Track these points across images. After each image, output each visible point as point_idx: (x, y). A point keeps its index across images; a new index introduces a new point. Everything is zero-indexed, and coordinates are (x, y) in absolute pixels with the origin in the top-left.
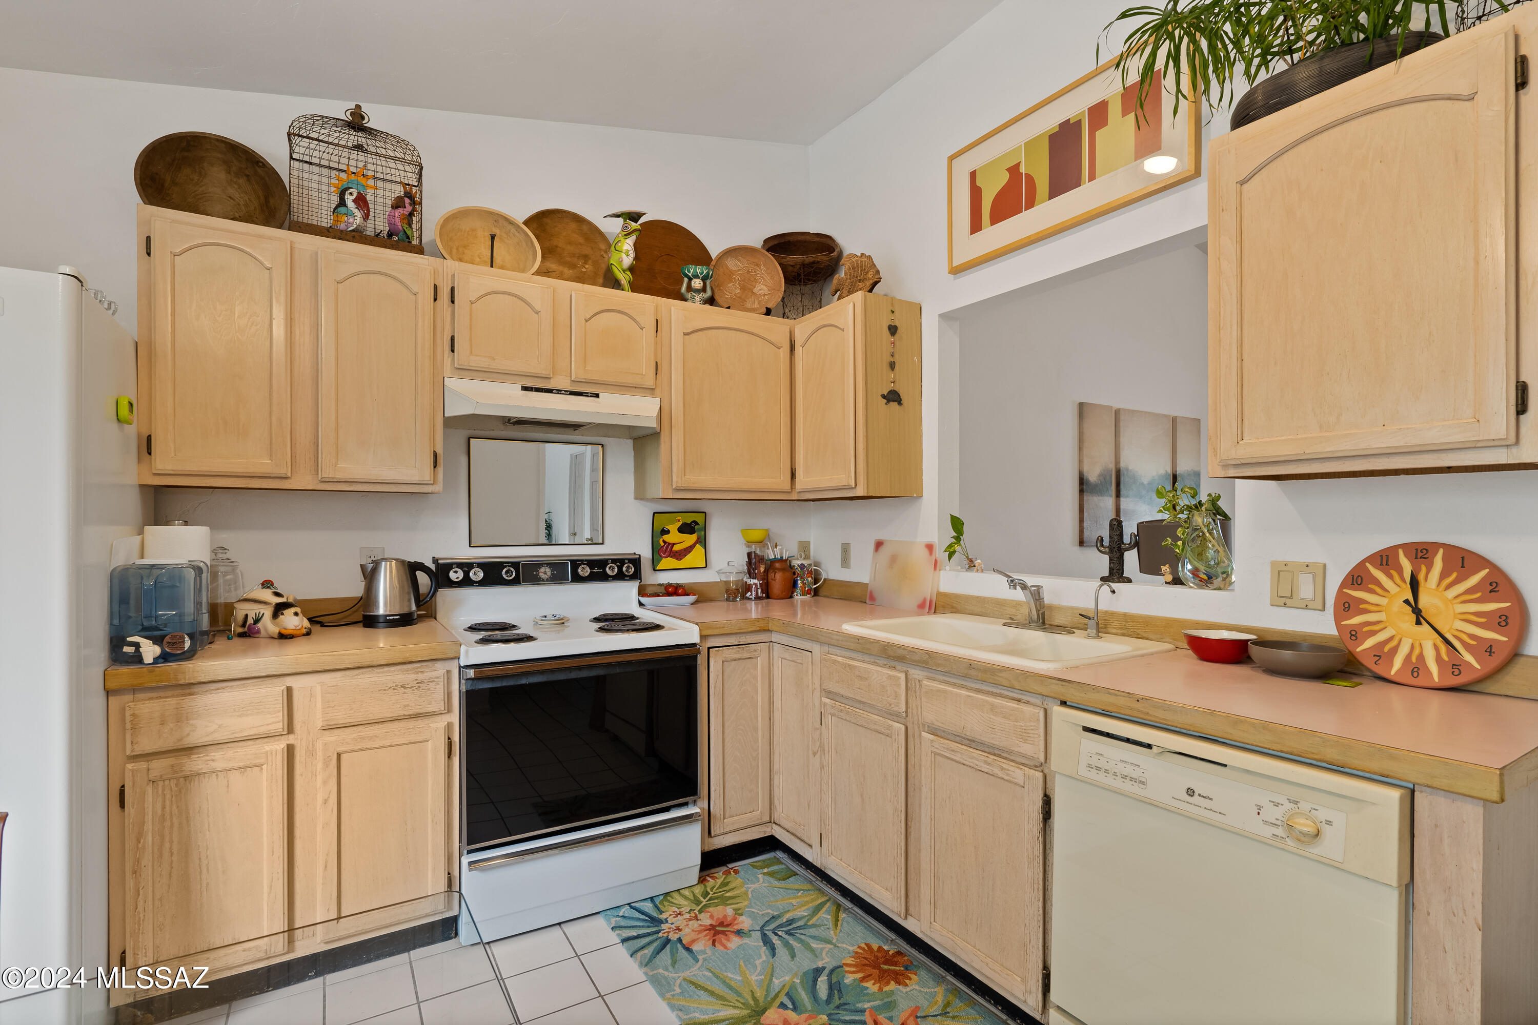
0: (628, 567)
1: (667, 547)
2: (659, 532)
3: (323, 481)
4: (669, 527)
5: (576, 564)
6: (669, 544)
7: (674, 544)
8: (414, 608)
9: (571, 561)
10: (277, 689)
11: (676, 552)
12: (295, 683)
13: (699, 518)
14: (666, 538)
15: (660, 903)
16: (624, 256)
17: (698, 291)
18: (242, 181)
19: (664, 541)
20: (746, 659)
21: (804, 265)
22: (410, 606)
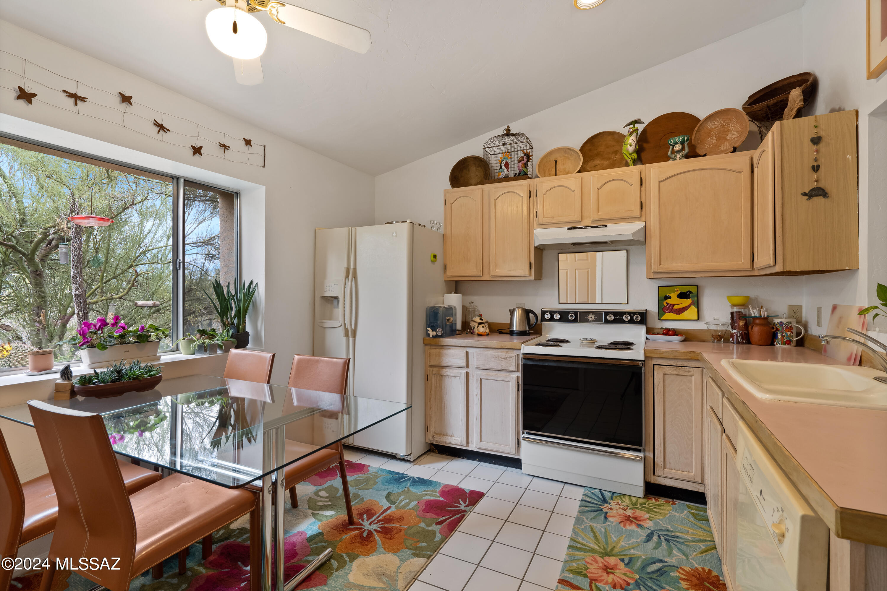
0: (637, 317)
1: (669, 307)
2: (663, 298)
3: (492, 277)
4: (670, 295)
5: (607, 314)
6: (671, 305)
7: (674, 305)
8: (527, 329)
9: (604, 312)
10: (463, 351)
11: (676, 310)
12: (470, 350)
13: (693, 290)
14: (668, 301)
15: (615, 496)
16: (629, 147)
17: (679, 152)
18: (479, 168)
19: (667, 303)
20: (682, 375)
21: (768, 107)
22: (526, 327)
